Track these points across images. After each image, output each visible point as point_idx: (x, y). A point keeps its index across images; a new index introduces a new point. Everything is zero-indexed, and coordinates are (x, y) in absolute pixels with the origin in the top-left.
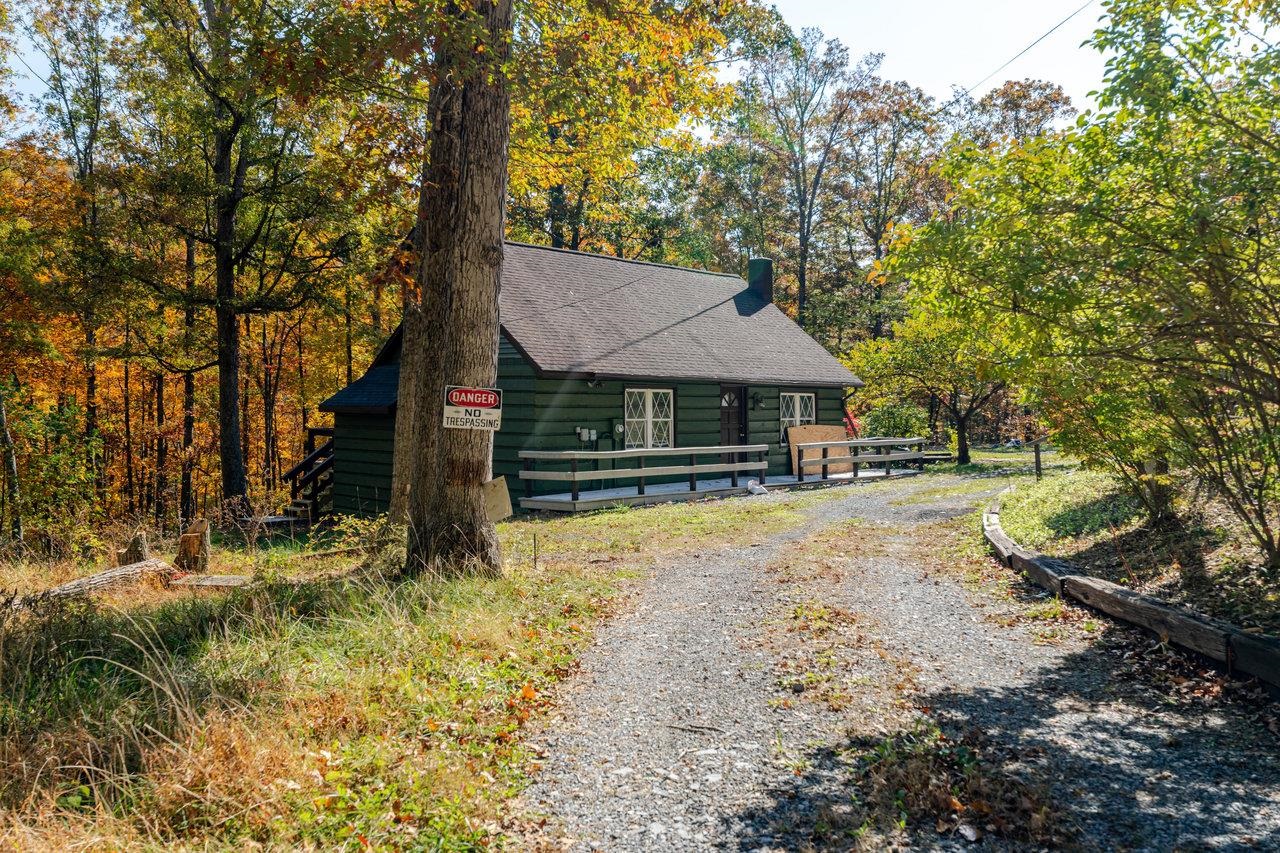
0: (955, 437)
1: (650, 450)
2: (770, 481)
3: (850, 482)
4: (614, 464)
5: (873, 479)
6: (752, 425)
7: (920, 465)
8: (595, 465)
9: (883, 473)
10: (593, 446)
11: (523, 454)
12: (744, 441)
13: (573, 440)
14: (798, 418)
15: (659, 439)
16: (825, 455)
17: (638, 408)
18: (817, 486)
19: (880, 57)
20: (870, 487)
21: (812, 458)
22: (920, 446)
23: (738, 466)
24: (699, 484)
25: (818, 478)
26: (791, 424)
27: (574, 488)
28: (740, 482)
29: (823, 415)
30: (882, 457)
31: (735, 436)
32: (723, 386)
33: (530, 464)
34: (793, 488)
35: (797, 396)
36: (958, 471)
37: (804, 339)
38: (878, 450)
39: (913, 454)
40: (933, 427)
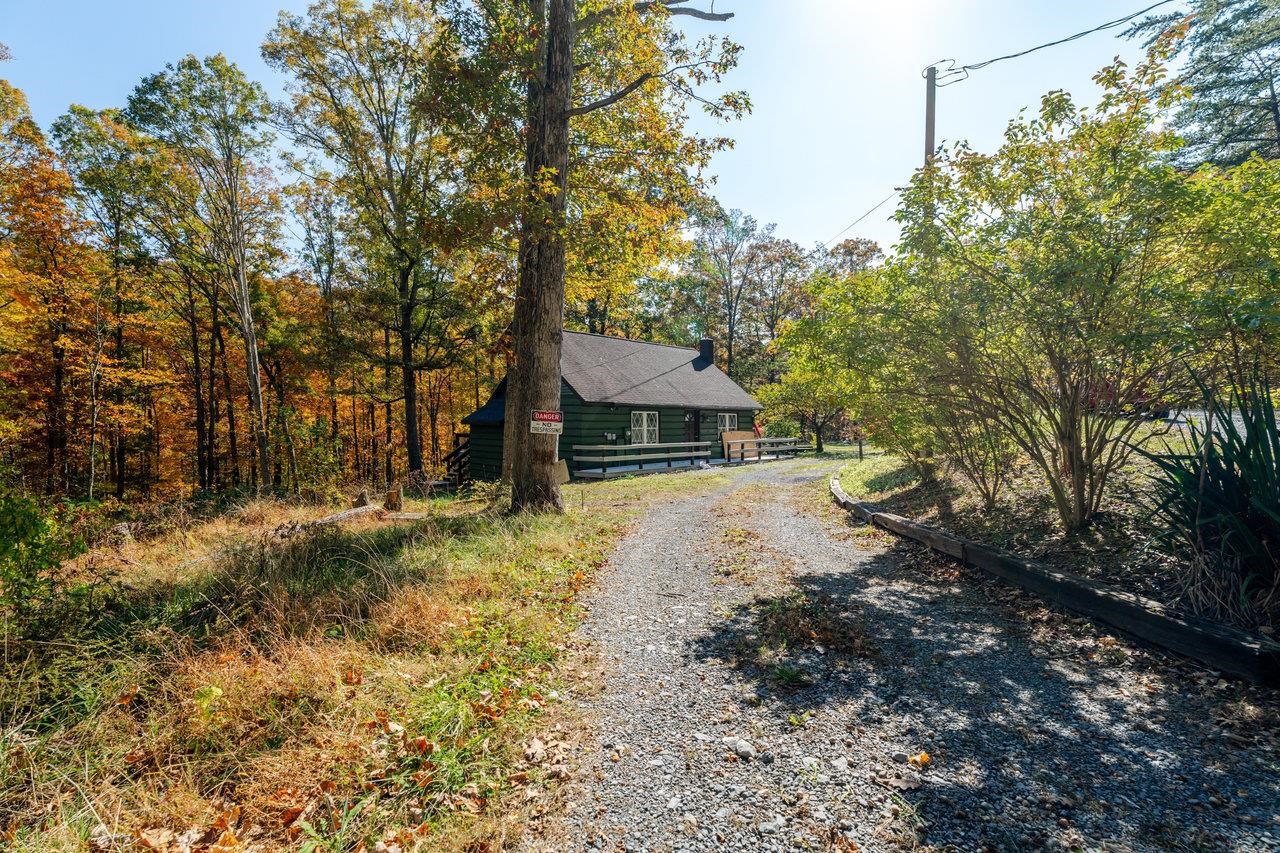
0: (815, 438)
1: (645, 445)
2: (712, 462)
3: (757, 462)
4: (626, 452)
5: (769, 461)
6: (702, 431)
7: (795, 453)
8: (615, 453)
9: (774, 457)
10: (614, 443)
11: (575, 447)
12: (697, 440)
13: (603, 440)
14: (727, 427)
15: (650, 439)
16: (743, 447)
17: (639, 421)
18: (738, 464)
19: (774, 225)
20: (767, 465)
21: (735, 449)
22: (795, 443)
23: (695, 454)
24: (673, 463)
25: (739, 460)
26: (724, 431)
27: (604, 466)
28: (696, 462)
29: (741, 425)
30: (774, 449)
31: (692, 437)
32: (686, 410)
33: (579, 453)
34: (725, 465)
35: (727, 415)
36: (817, 457)
37: (731, 383)
38: (772, 445)
39: (791, 447)
40: (803, 432)
